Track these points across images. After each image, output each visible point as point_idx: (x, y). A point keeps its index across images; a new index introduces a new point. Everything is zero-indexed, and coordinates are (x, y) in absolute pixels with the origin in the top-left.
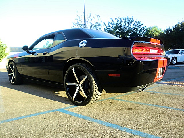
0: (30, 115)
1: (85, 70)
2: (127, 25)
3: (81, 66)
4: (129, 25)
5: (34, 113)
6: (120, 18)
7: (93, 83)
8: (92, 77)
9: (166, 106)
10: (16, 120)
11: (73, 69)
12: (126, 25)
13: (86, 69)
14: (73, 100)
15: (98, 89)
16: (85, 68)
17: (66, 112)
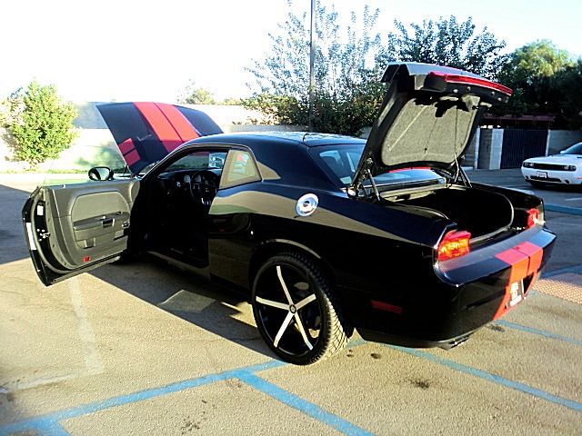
0: (168, 388)
1: (310, 276)
2: (449, 48)
3: (301, 265)
4: (455, 47)
5: (175, 380)
6: (427, 23)
7: (329, 315)
8: (328, 299)
9: (523, 381)
10: (136, 401)
11: (278, 268)
12: (446, 47)
13: (314, 277)
14: (276, 344)
15: (341, 329)
16: (311, 273)
17: (256, 381)
